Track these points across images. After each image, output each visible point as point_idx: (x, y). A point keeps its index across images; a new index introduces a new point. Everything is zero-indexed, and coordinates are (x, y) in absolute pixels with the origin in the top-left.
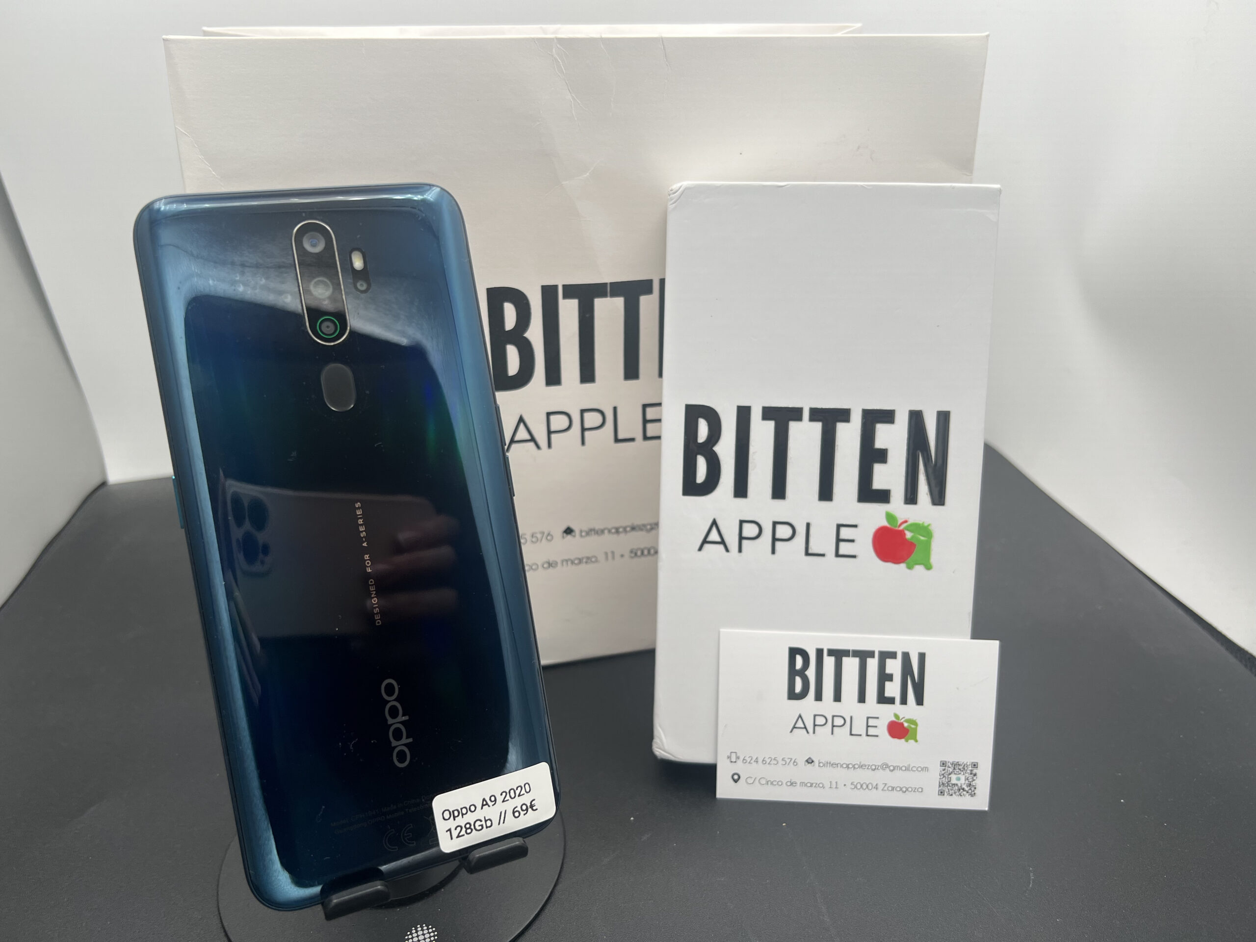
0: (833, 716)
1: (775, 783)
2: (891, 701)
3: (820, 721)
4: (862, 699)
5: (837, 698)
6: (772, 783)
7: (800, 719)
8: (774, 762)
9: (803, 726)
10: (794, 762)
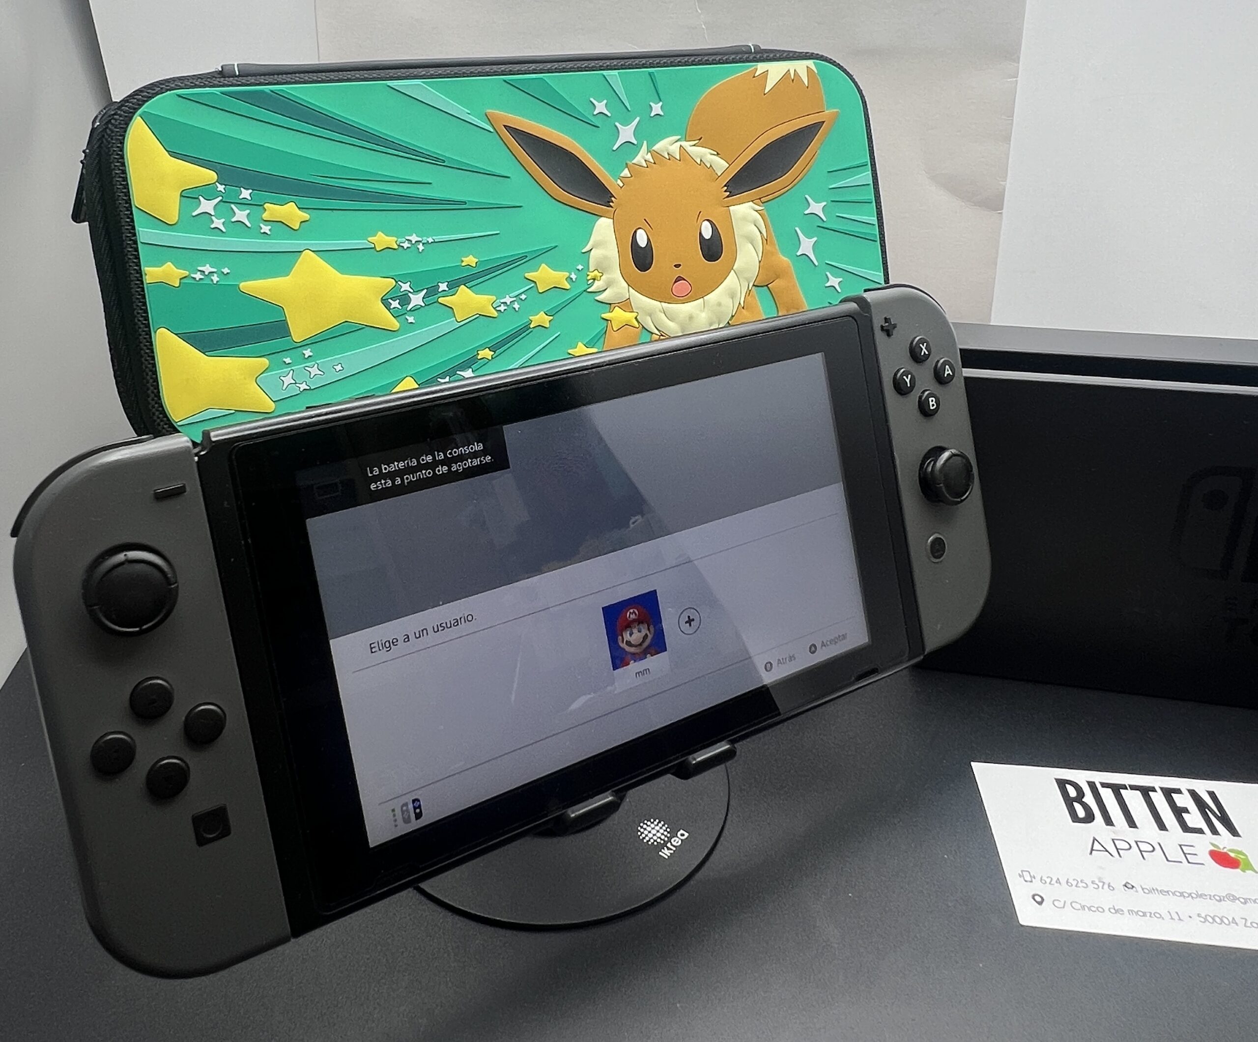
0: (1136, 842)
1: (1093, 909)
2: (1200, 831)
3: (1121, 845)
4: (1162, 826)
5: (1132, 823)
6: (1089, 909)
7: (1095, 841)
8: (1080, 884)
9: (1103, 849)
10: (1109, 886)
